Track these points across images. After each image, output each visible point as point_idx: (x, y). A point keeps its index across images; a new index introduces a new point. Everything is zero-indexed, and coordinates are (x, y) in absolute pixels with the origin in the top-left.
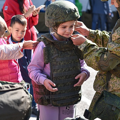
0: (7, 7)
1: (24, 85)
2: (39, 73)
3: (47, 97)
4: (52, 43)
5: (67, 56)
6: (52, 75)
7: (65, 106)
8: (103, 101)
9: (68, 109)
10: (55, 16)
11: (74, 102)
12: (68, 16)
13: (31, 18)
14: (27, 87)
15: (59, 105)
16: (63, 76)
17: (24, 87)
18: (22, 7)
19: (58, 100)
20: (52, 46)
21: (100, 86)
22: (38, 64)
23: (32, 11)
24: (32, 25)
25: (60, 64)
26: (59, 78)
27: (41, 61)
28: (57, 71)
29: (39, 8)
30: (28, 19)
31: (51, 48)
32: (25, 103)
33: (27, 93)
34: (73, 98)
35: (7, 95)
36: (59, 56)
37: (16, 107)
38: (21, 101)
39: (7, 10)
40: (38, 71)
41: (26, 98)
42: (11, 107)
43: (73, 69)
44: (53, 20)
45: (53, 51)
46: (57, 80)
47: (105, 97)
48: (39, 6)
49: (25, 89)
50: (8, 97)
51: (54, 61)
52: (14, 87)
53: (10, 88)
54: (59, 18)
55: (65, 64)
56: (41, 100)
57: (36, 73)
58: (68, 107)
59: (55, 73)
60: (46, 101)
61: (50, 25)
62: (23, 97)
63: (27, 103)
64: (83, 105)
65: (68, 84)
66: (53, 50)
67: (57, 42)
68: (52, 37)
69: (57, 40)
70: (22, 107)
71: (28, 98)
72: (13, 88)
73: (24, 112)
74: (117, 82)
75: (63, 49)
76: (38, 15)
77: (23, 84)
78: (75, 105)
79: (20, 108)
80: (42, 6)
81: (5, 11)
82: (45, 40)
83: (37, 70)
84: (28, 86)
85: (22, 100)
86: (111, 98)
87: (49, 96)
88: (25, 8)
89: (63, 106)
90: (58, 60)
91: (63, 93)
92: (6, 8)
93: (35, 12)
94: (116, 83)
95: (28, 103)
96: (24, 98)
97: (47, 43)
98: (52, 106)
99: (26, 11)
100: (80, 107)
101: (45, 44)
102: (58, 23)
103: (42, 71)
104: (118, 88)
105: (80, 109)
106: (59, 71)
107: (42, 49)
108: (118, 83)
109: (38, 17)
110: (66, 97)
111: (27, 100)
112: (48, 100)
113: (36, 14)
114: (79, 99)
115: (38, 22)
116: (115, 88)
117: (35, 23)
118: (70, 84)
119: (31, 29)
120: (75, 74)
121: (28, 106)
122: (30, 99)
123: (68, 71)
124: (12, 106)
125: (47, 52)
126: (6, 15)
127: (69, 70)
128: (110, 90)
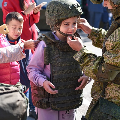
0: (7, 3)
1: (20, 88)
2: (38, 74)
3: (46, 100)
4: (54, 43)
5: (69, 57)
6: (53, 77)
7: (65, 110)
8: (99, 109)
9: (68, 114)
10: (57, 13)
11: (75, 106)
12: (70, 11)
13: (32, 15)
14: (23, 90)
15: (59, 109)
16: (64, 79)
17: (19, 90)
18: (22, 4)
19: (57, 104)
20: (53, 46)
21: (96, 92)
22: (37, 65)
23: (33, 9)
24: (32, 23)
25: (61, 65)
26: (59, 81)
27: (41, 62)
28: (58, 73)
29: (41, 6)
30: (29, 16)
31: (52, 48)
32: (21, 106)
33: (23, 96)
34: (74, 101)
35: (1, 98)
36: (61, 57)
37: (11, 111)
38: (16, 105)
39: (6, 6)
40: (38, 72)
41: (22, 101)
42: (5, 111)
43: (74, 71)
44: (55, 17)
45: (54, 52)
46: (57, 82)
47: (101, 105)
48: (40, 3)
49: (21, 92)
50: (2, 100)
51: (55, 62)
52: (9, 89)
53: (5, 91)
54: (61, 14)
55: (66, 65)
56: (40, 103)
57: (35, 74)
58: (68, 111)
59: (56, 74)
60: (45, 104)
61: (52, 23)
62: (18, 101)
63: (22, 107)
64: (85, 109)
65: (69, 86)
66: (54, 50)
67: (59, 42)
68: (53, 36)
69: (58, 39)
70: (17, 111)
71: (24, 101)
72: (8, 91)
73: (20, 116)
74: (115, 88)
75: (65, 49)
76: (39, 13)
77: (19, 86)
78: (75, 109)
79: (15, 112)
80: (43, 3)
81: (4, 8)
82: (46, 39)
83: (36, 70)
84: (24, 88)
85: (18, 103)
86: (107, 107)
87: (48, 99)
88: (26, 5)
89: (63, 110)
90: (60, 61)
91: (63, 96)
92: (5, 4)
93: (36, 9)
94: (113, 89)
95: (24, 107)
96: (20, 102)
97: (48, 43)
98: (51, 109)
99: (27, 8)
100: (81, 111)
101: (46, 44)
102: (61, 20)
103: (42, 72)
104: (116, 95)
105: (81, 112)
106: (60, 72)
107: (42, 48)
108: (115, 90)
109: (39, 15)
110: (67, 101)
111: (23, 103)
112: (47, 104)
113: (37, 12)
114: (80, 103)
115: (39, 20)
116: (112, 96)
117: (35, 21)
118: (71, 87)
119: (31, 27)
120: (76, 76)
121: (23, 110)
122: (26, 102)
123: (69, 73)
124: (7, 109)
125: (48, 52)
126: (5, 11)
127: (71, 72)
128: (107, 97)
